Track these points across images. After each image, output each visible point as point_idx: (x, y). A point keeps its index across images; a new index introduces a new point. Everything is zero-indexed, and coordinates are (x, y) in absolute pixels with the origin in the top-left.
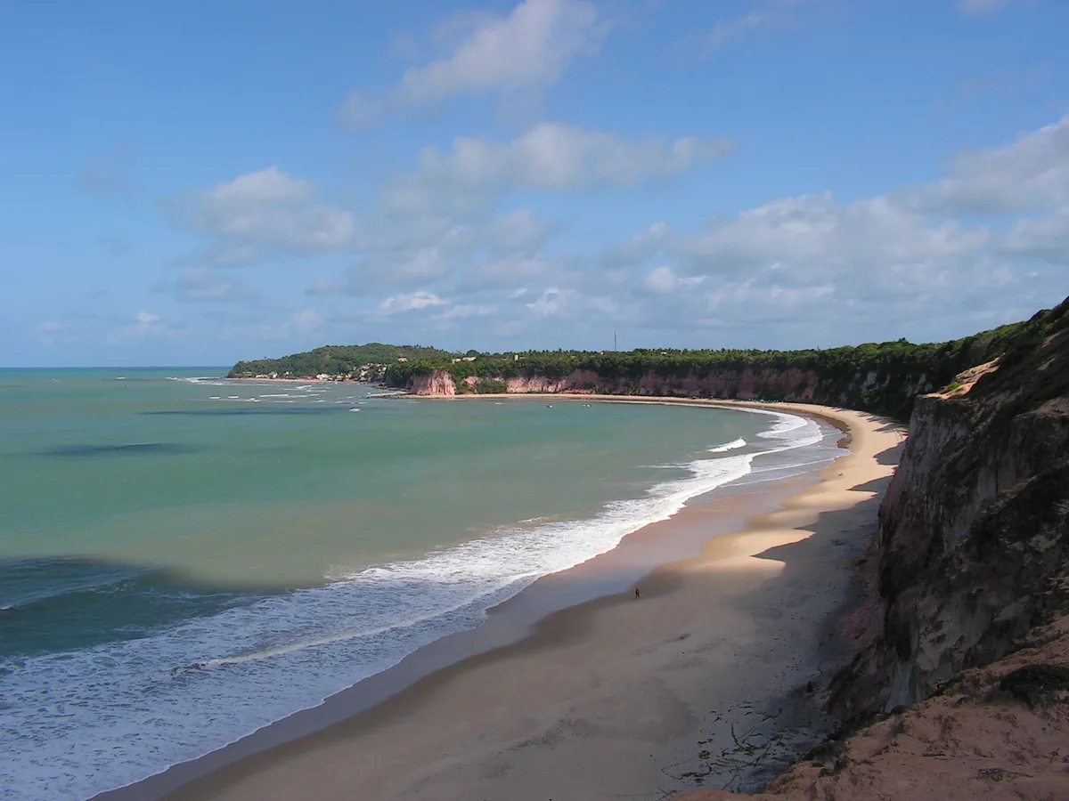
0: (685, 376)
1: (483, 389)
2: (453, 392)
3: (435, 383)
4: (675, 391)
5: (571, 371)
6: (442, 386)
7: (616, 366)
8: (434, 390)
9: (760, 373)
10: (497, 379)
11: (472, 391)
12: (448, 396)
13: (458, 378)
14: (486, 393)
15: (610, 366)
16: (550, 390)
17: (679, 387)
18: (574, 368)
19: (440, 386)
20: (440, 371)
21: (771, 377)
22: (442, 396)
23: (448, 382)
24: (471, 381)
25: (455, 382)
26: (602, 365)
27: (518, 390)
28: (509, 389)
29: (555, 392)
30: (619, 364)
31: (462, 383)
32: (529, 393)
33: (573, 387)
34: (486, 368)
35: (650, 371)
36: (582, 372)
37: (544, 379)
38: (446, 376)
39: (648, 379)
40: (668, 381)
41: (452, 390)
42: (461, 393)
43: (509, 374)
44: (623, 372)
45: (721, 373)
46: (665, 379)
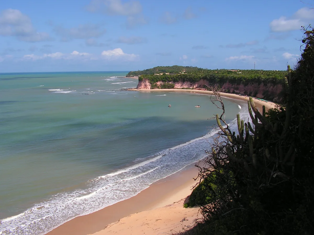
0: (239, 84)
1: (164, 87)
2: (149, 88)
3: (143, 84)
4: (235, 91)
5: (199, 80)
6: (146, 85)
7: (215, 78)
8: (143, 87)
9: (266, 85)
10: (170, 83)
11: (158, 88)
12: (148, 90)
13: (153, 82)
14: (165, 88)
15: (213, 78)
16: (191, 88)
17: (237, 89)
18: (200, 79)
19: (145, 85)
20: (145, 79)
21: (270, 88)
22: (145, 89)
23: (148, 84)
24: (159, 83)
25: (151, 84)
26: (210, 78)
27: (179, 87)
28: (175, 87)
29: (193, 89)
30: (216, 77)
31: (154, 84)
32: (182, 89)
33: (200, 87)
34: (165, 78)
35: (227, 81)
36: (204, 80)
37: (189, 83)
38: (147, 82)
39: (226, 85)
40: (233, 86)
41: (149, 87)
42: (153, 89)
43: (176, 80)
44: (217, 81)
45: (253, 84)
46: (232, 85)
